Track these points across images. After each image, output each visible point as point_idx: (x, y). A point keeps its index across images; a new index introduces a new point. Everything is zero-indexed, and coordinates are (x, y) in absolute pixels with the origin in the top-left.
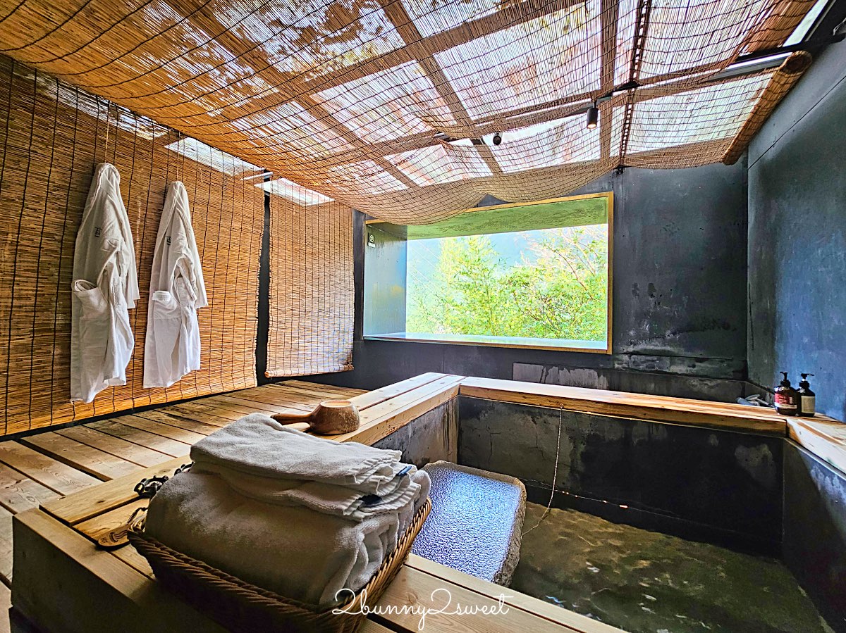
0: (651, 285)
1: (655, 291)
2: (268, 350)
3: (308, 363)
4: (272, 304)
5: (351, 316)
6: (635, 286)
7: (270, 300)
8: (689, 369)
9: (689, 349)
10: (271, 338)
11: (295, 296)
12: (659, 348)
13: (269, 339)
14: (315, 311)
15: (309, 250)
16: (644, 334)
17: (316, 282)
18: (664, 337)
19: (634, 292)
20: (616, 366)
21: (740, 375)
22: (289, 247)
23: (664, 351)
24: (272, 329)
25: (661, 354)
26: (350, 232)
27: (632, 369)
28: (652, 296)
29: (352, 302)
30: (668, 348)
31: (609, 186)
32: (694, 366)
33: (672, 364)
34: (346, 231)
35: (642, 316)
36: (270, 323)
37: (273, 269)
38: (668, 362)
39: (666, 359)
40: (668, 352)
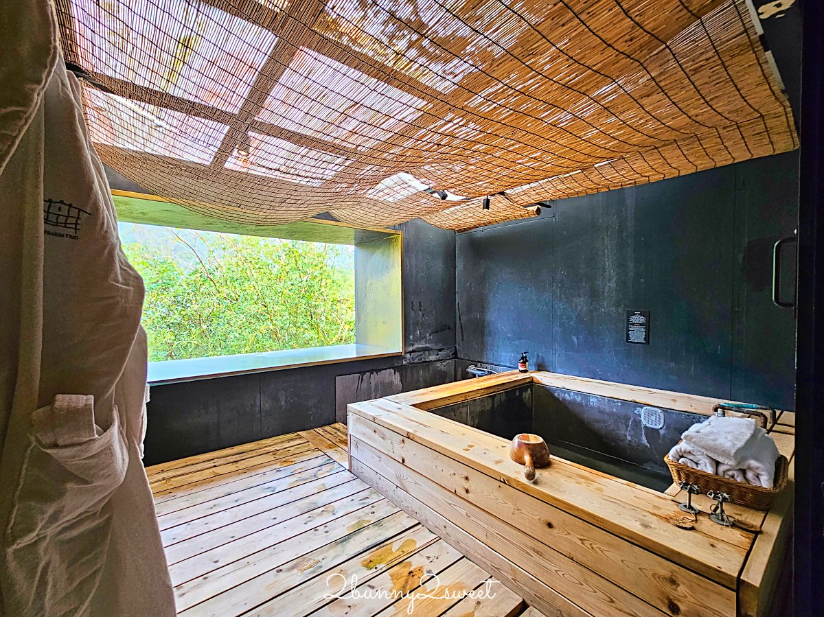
0: (420, 303)
1: (421, 306)
6: (412, 303)
8: (436, 357)
9: (436, 343)
12: (424, 346)
16: (417, 337)
18: (426, 337)
19: (412, 307)
20: (404, 363)
23: (426, 347)
25: (425, 349)
27: (412, 363)
28: (420, 310)
30: (428, 345)
33: (429, 355)
35: (416, 325)
39: (427, 353)
40: (428, 347)
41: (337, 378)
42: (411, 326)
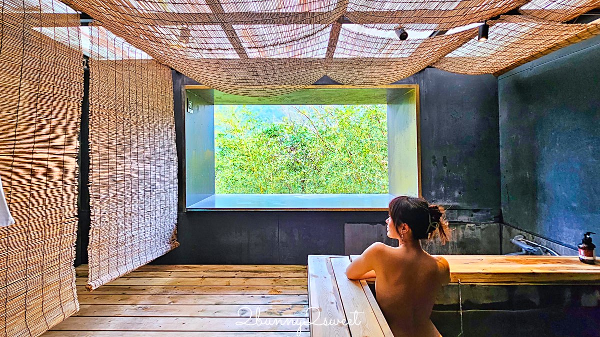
0: (444, 158)
1: (447, 161)
2: (89, 255)
3: (136, 255)
4: (93, 192)
5: (175, 189)
6: (434, 157)
7: (90, 189)
8: (469, 218)
9: (469, 203)
10: (93, 238)
11: (120, 177)
12: (451, 204)
13: (90, 240)
14: (141, 190)
15: (134, 119)
16: (441, 194)
17: (141, 156)
18: (453, 195)
19: (433, 162)
21: (498, 219)
22: (112, 117)
23: (454, 206)
24: (95, 226)
25: (451, 209)
26: (170, 96)
28: (445, 165)
29: (176, 173)
30: (456, 204)
31: (414, 80)
32: (472, 216)
33: (459, 215)
34: (168, 96)
35: (439, 181)
36: (92, 218)
37: (93, 147)
38: (456, 214)
39: (456, 212)
40: (458, 206)
41: (346, 224)
42: (433, 183)
